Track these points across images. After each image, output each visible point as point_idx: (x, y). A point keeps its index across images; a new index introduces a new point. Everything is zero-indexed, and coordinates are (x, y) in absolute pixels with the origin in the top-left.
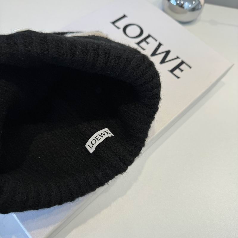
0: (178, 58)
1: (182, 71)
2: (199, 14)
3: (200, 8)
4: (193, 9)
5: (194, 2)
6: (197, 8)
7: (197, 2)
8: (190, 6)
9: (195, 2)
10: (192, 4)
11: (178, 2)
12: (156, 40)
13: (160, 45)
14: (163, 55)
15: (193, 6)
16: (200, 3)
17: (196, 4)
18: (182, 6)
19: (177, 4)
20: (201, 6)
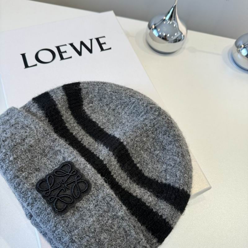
2: (182, 45)
3: (183, 38)
4: (176, 41)
5: (176, 34)
7: (179, 34)
11: (160, 33)
18: (165, 38)
19: (159, 36)
20: (184, 36)
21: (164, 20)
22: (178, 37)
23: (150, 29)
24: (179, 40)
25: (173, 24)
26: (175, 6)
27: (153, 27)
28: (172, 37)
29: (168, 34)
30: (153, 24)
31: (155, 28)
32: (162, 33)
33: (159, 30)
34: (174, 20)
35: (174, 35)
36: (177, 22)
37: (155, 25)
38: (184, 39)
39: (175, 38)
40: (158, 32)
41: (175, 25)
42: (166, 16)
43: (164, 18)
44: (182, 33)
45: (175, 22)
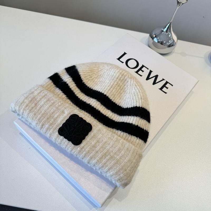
0: (163, 80)
1: (167, 88)
2: (174, 48)
4: (170, 46)
5: (170, 41)
7: (172, 41)
12: (148, 69)
13: (151, 72)
14: (154, 78)
18: (162, 43)
19: (158, 42)
20: (175, 43)
21: (163, 31)
22: (171, 43)
23: (152, 37)
24: (172, 46)
25: (168, 34)
26: (171, 22)
27: (154, 36)
28: (167, 43)
29: (164, 41)
30: (153, 34)
31: (156, 37)
32: (160, 41)
33: (158, 38)
34: (170, 32)
35: (169, 42)
36: (171, 34)
37: (155, 35)
38: (175, 45)
39: (169, 44)
40: (158, 40)
41: (170, 36)
42: (164, 29)
43: (163, 30)
44: (174, 41)
45: (170, 33)
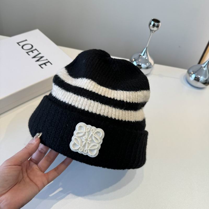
2: (151, 70)
3: (151, 67)
4: (147, 68)
6: (149, 67)
7: (150, 64)
8: (145, 66)
9: (148, 64)
10: (146, 65)
11: (138, 64)
15: (147, 66)
16: (151, 64)
17: (149, 65)
20: (152, 66)
21: (140, 55)
26: (147, 47)
30: (133, 58)
33: (137, 62)
36: (148, 57)
